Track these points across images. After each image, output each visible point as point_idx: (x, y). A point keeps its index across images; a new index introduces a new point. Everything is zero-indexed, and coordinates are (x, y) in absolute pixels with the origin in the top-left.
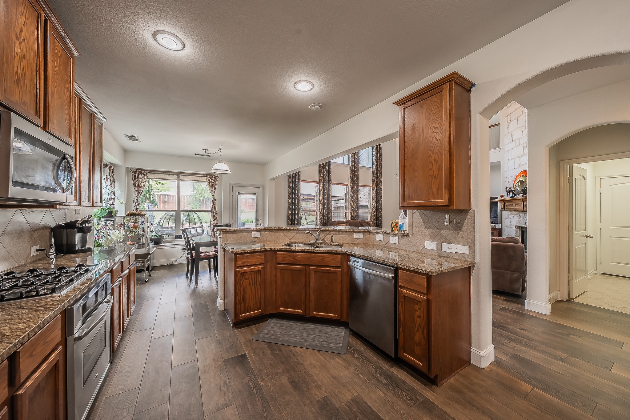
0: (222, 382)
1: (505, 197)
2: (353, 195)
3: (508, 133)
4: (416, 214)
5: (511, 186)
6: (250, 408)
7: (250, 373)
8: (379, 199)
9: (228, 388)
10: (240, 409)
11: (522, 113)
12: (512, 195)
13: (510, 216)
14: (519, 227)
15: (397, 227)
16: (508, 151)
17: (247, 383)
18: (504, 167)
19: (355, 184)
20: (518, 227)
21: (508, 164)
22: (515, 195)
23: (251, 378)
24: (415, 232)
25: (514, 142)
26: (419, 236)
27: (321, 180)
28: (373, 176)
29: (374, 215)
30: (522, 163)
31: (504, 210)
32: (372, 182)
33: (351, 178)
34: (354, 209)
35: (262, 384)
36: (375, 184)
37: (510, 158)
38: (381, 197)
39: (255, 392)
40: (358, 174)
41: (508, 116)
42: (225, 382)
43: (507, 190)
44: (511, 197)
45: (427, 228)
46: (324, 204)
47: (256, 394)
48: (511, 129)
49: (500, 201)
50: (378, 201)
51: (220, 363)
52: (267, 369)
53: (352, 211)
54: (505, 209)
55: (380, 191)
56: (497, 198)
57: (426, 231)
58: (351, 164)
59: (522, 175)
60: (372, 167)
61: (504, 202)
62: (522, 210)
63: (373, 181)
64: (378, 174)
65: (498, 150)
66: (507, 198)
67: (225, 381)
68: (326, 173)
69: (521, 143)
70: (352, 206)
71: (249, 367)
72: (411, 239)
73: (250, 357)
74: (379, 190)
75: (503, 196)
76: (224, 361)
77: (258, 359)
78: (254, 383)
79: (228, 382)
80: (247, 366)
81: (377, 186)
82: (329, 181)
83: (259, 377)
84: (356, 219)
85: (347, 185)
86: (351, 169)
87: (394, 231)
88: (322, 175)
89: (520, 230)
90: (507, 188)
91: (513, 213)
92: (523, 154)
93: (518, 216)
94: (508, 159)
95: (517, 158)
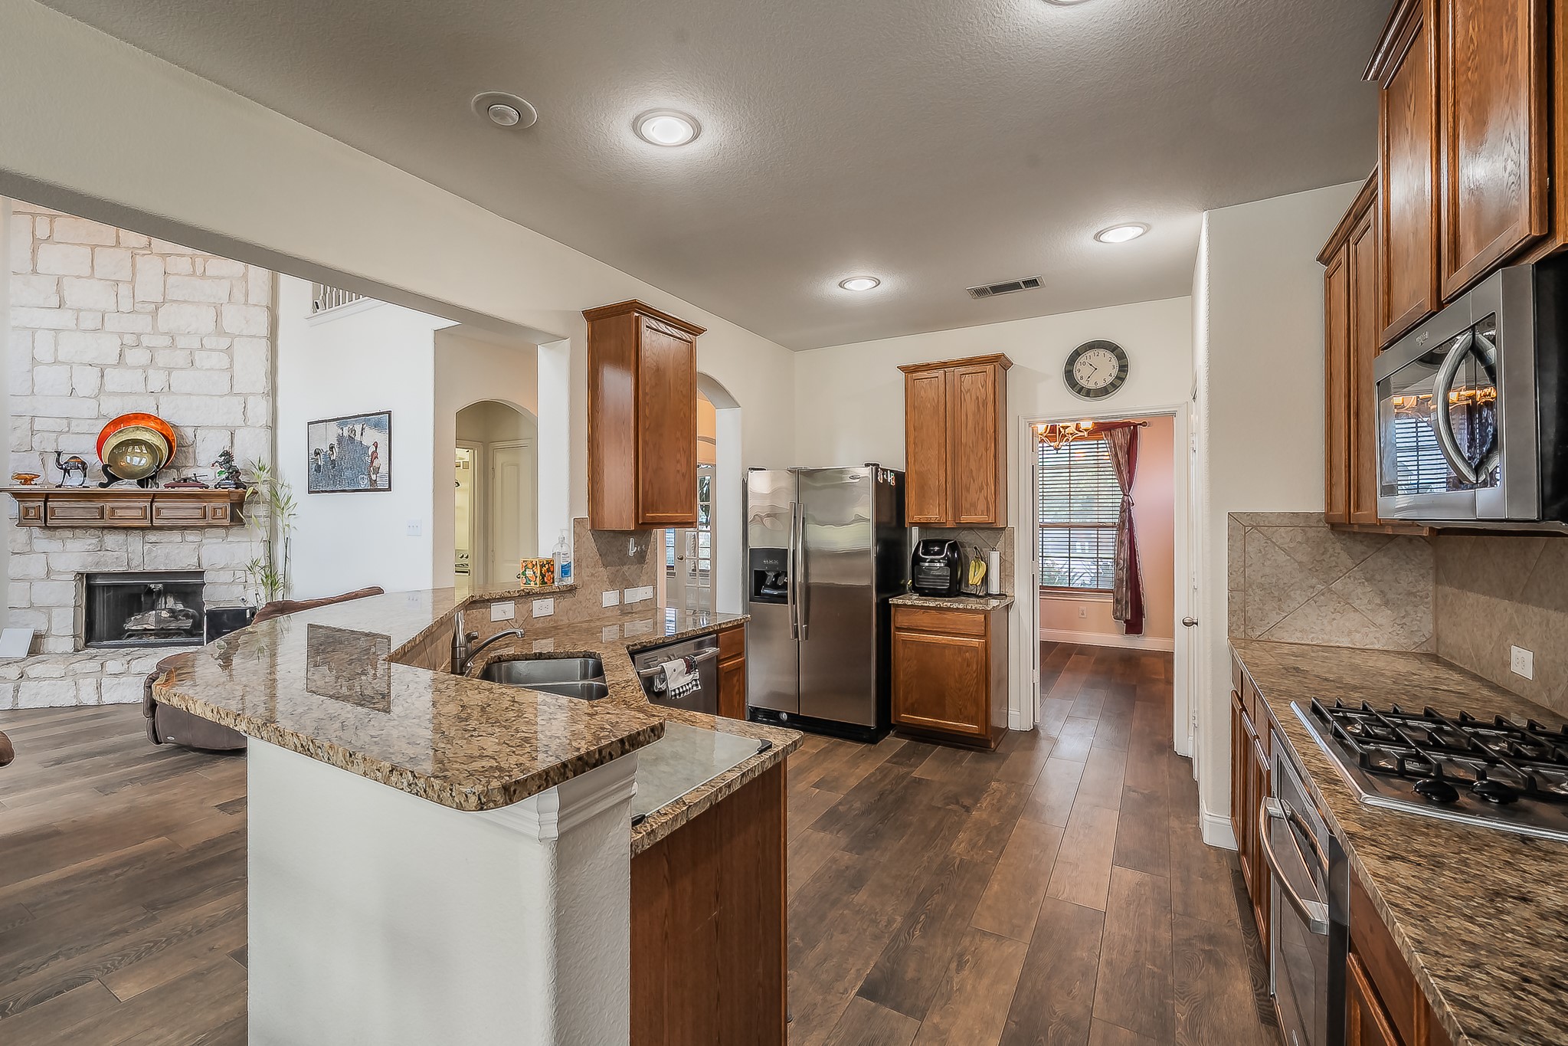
0: (966, 972)
3: (35, 272)
4: (587, 538)
6: (952, 907)
7: (898, 947)
9: (961, 956)
10: (967, 916)
13: (46, 545)
15: (553, 572)
16: (32, 330)
17: (922, 937)
20: (82, 577)
21: (30, 371)
22: (112, 477)
23: (906, 940)
24: (586, 578)
25: (69, 314)
26: (592, 586)
30: (112, 387)
35: (899, 919)
39: (923, 917)
42: (960, 967)
43: (58, 461)
44: (102, 485)
45: (605, 566)
47: (926, 914)
48: (49, 266)
51: (936, 1019)
52: (861, 930)
54: (46, 521)
57: (603, 573)
61: (48, 496)
62: (146, 524)
66: (63, 485)
67: (958, 971)
71: (888, 959)
72: (580, 594)
73: (857, 978)
75: (33, 479)
76: (922, 1019)
77: (851, 960)
78: (911, 928)
79: (953, 965)
80: (888, 964)
83: (891, 929)
87: (546, 583)
89: (81, 584)
90: (56, 453)
91: (69, 533)
92: (119, 363)
93: (95, 541)
94: (33, 358)
95: (85, 365)
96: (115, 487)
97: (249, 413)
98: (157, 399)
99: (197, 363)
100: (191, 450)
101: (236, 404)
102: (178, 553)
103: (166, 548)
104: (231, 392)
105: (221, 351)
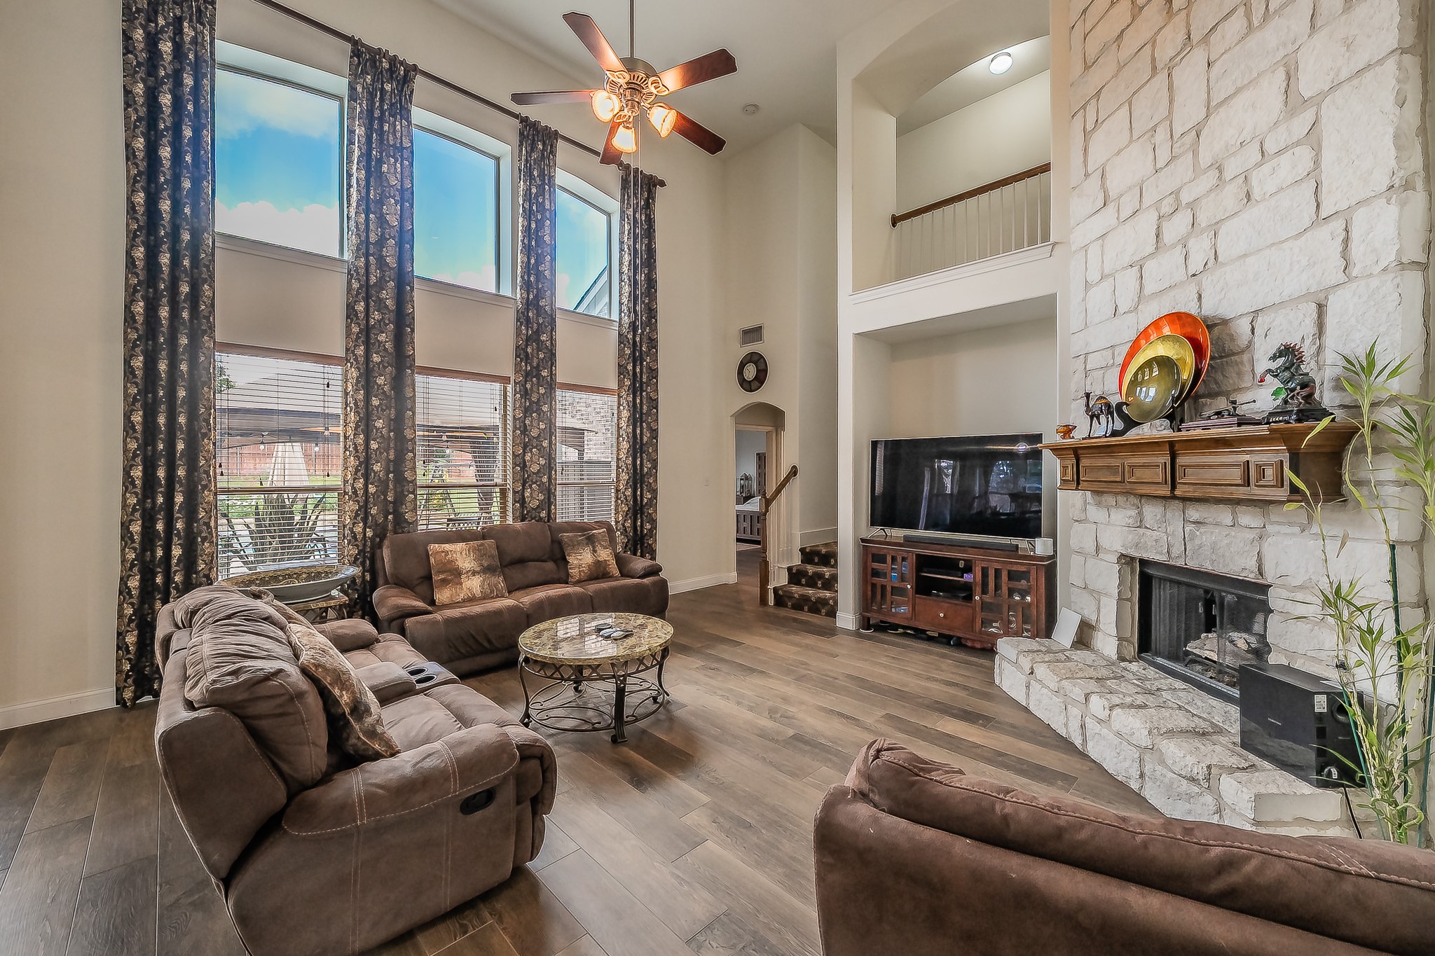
1: (1079, 435)
2: (527, 422)
3: (1087, 175)
5: (1110, 387)
8: (645, 439)
11: (1154, 68)
12: (1119, 425)
13: (1095, 513)
14: (1133, 559)
16: (1085, 248)
18: (1068, 317)
19: (538, 379)
20: (1126, 560)
21: (1084, 300)
22: (1130, 423)
25: (1111, 208)
27: (353, 352)
28: (621, 354)
29: (626, 499)
30: (1148, 290)
31: (1077, 489)
32: (620, 373)
33: (521, 354)
34: (535, 478)
36: (628, 383)
37: (1094, 276)
38: (654, 433)
40: (552, 339)
41: (1084, 107)
43: (1087, 405)
44: (1115, 433)
46: (368, 458)
48: (1096, 158)
49: (1057, 450)
50: (641, 448)
53: (523, 485)
54: (1078, 484)
55: (649, 410)
56: (1037, 438)
58: (518, 296)
59: (1167, 331)
60: (620, 319)
61: (1077, 452)
62: (1166, 491)
63: (621, 369)
64: (641, 346)
65: (1041, 251)
66: (1089, 437)
68: (379, 321)
69: (1147, 201)
70: (525, 465)
74: (645, 407)
75: (1070, 431)
81: (636, 389)
82: (402, 360)
84: (541, 519)
85: (505, 380)
86: (523, 318)
88: (355, 329)
89: (1133, 571)
90: (1088, 395)
91: (1110, 500)
92: (1157, 248)
93: (1133, 512)
94: (1086, 281)
95: (1126, 268)
96: (1133, 434)
97: (1356, 249)
98: (1199, 284)
99: (1256, 194)
100: (1245, 357)
101: (1327, 240)
102: (1228, 545)
103: (1212, 533)
104: (1320, 219)
105: (1298, 143)
